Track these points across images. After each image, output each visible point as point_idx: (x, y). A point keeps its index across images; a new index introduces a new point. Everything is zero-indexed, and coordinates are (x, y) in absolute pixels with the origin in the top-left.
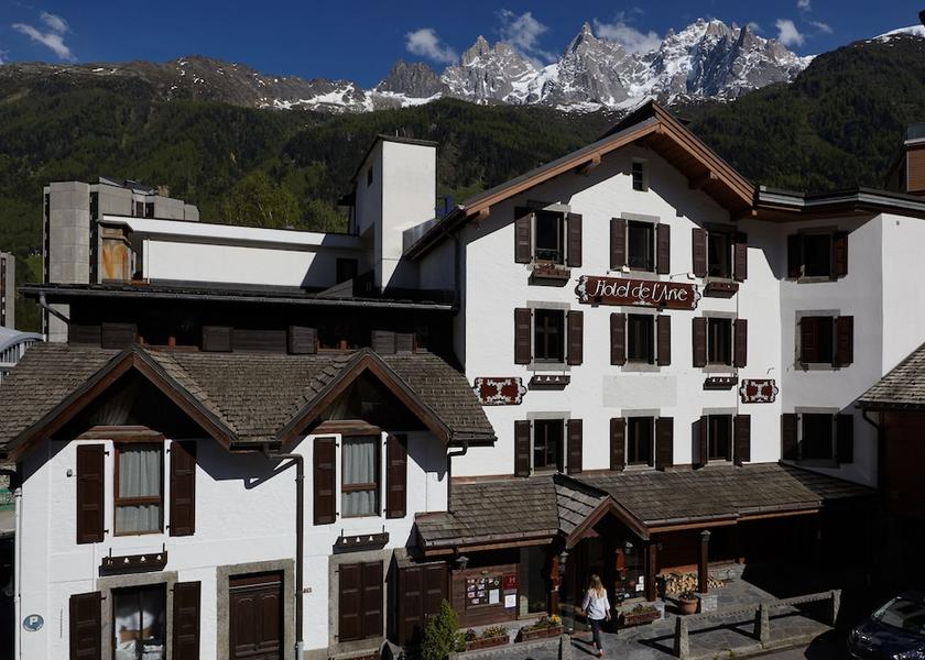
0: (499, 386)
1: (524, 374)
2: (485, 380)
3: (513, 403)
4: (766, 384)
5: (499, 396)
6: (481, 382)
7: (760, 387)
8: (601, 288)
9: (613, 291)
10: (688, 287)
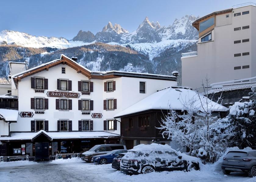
0: (27, 114)
1: (33, 111)
2: (23, 112)
3: (30, 117)
4: (99, 114)
5: (27, 116)
6: (22, 113)
7: (97, 115)
8: (53, 94)
9: (56, 95)
10: (77, 94)
